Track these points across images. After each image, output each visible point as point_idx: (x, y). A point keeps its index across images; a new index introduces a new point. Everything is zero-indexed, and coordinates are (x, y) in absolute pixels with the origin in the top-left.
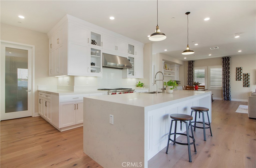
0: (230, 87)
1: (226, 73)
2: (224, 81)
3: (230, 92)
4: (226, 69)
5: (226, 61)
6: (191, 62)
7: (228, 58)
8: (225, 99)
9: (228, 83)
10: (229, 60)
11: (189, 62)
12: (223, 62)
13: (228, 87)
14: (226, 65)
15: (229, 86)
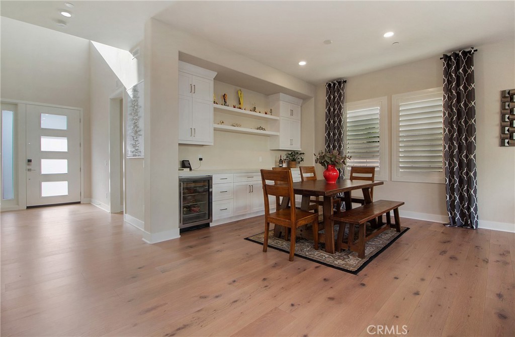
0: (475, 174)
1: (459, 117)
2: (450, 147)
3: (475, 192)
4: (459, 101)
5: (458, 68)
6: (334, 84)
7: (465, 53)
8: (454, 222)
9: (467, 156)
10: (470, 62)
11: (329, 85)
12: (447, 73)
13: (467, 174)
14: (458, 85)
15: (470, 170)
